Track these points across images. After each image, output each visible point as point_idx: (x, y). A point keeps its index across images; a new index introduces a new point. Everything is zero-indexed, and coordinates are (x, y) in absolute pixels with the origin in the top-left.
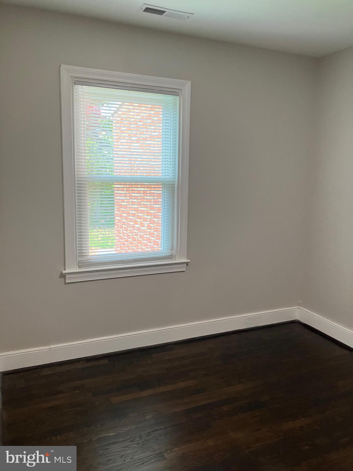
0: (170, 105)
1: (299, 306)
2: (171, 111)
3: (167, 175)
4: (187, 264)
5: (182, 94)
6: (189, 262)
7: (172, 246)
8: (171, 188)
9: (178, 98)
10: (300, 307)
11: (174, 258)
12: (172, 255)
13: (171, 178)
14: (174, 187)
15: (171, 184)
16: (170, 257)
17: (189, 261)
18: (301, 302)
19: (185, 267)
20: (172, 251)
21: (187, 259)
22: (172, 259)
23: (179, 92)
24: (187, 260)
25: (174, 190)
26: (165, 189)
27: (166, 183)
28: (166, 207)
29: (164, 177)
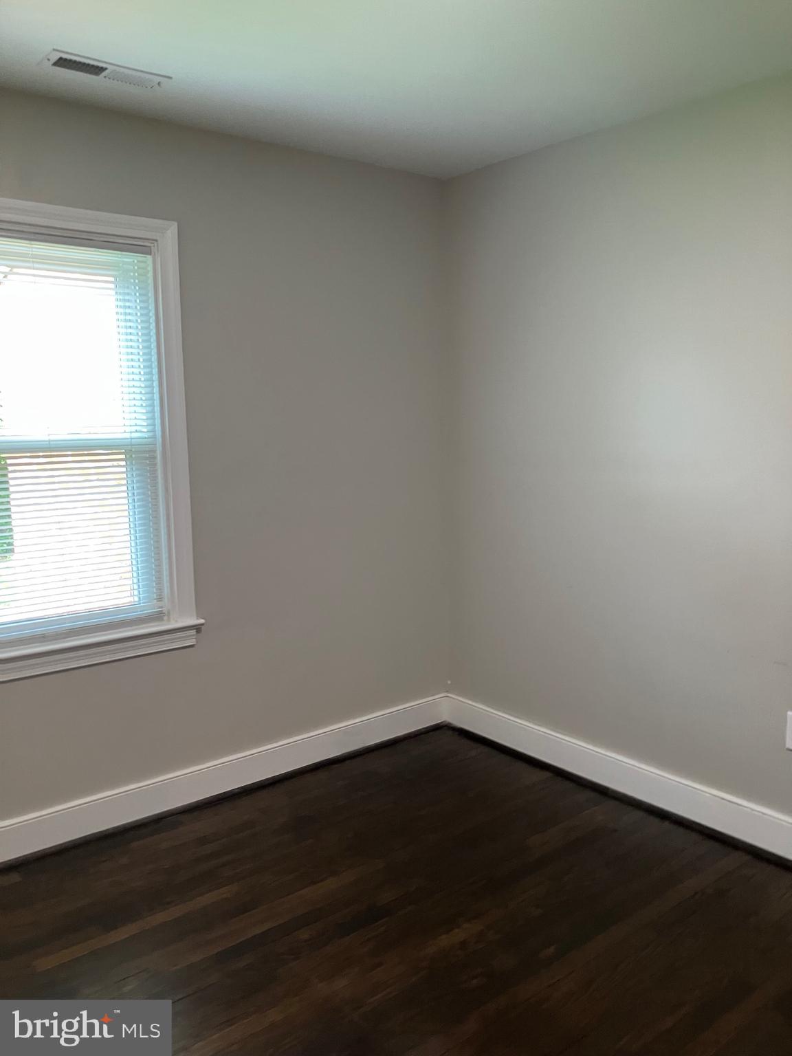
0: (132, 274)
1: (447, 692)
2: (135, 288)
3: (136, 431)
4: (198, 628)
5: (158, 251)
6: (202, 624)
7: (160, 589)
8: (146, 458)
9: (149, 257)
10: (449, 695)
11: (165, 618)
12: (161, 612)
13: (146, 438)
14: (155, 458)
15: (147, 449)
16: (158, 617)
17: (202, 621)
18: (449, 682)
19: (193, 635)
20: (160, 604)
21: (198, 617)
22: (163, 620)
23: (152, 245)
24: (197, 619)
25: (156, 464)
26: (134, 462)
27: (133, 450)
28: (139, 504)
29: (127, 436)
